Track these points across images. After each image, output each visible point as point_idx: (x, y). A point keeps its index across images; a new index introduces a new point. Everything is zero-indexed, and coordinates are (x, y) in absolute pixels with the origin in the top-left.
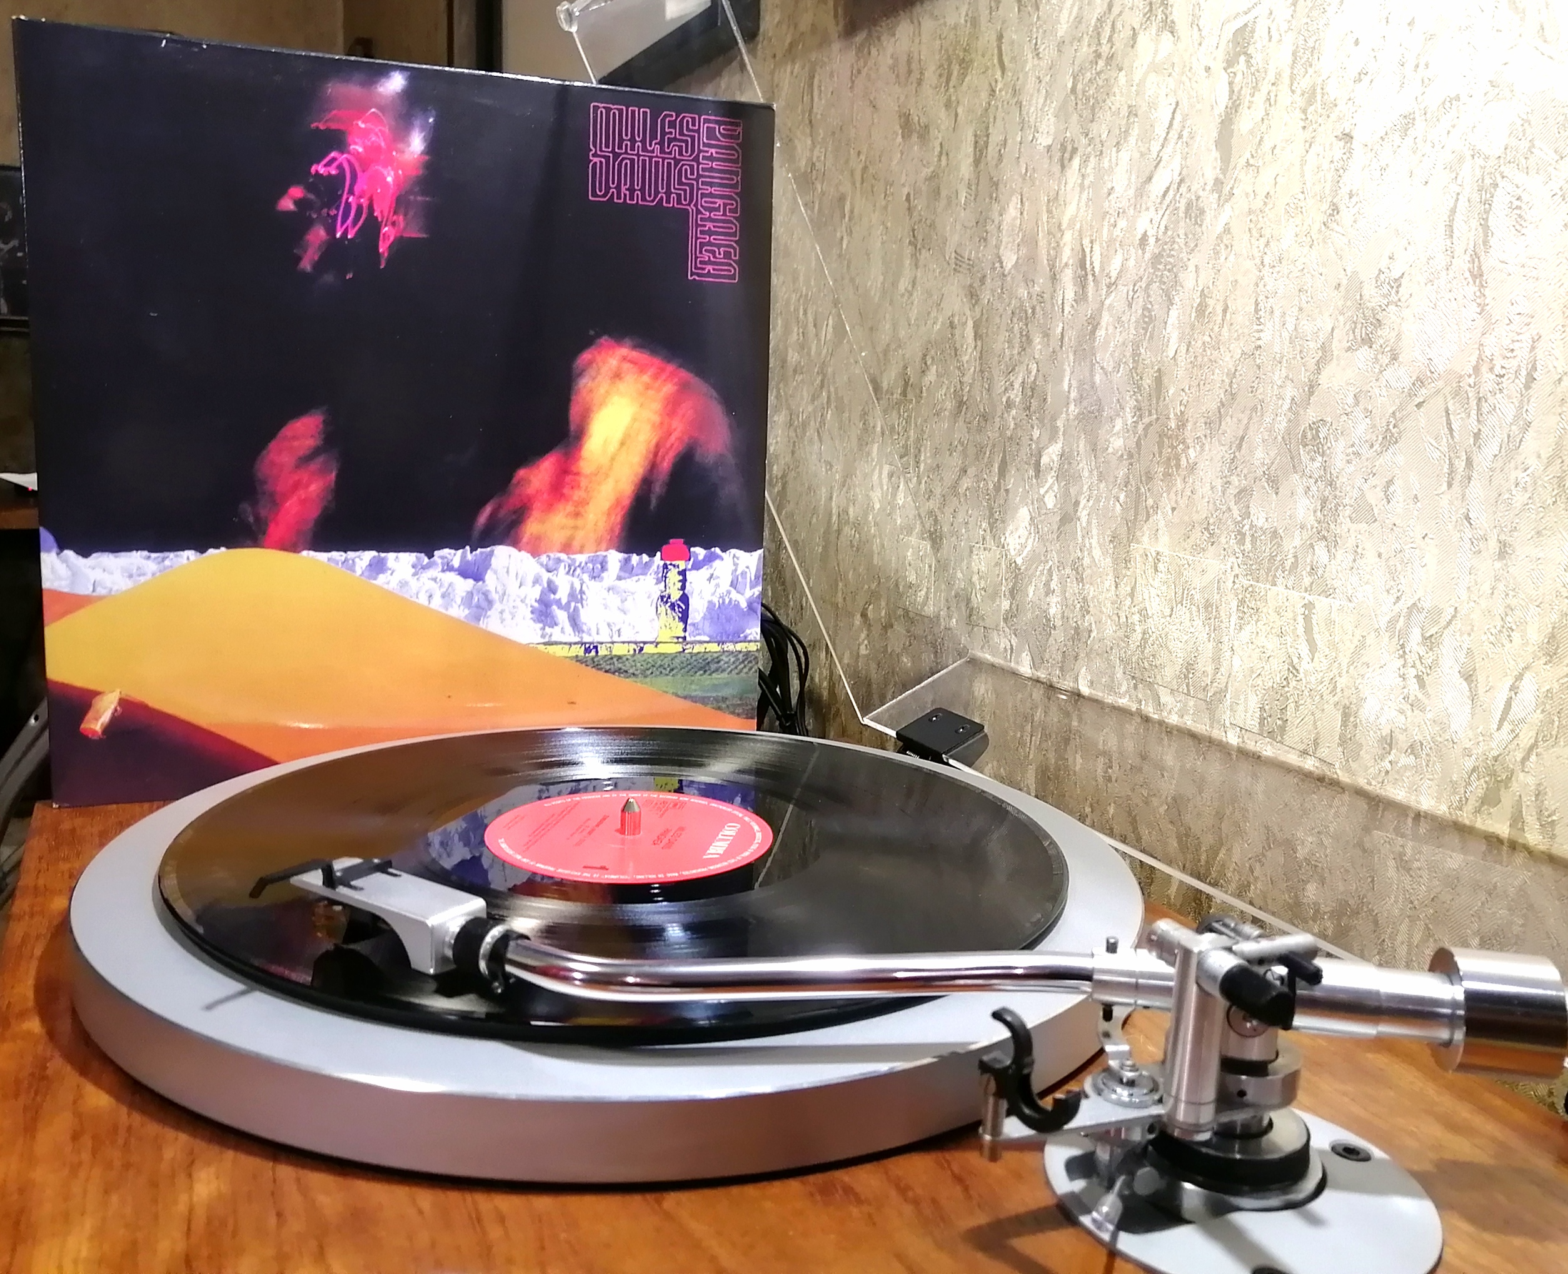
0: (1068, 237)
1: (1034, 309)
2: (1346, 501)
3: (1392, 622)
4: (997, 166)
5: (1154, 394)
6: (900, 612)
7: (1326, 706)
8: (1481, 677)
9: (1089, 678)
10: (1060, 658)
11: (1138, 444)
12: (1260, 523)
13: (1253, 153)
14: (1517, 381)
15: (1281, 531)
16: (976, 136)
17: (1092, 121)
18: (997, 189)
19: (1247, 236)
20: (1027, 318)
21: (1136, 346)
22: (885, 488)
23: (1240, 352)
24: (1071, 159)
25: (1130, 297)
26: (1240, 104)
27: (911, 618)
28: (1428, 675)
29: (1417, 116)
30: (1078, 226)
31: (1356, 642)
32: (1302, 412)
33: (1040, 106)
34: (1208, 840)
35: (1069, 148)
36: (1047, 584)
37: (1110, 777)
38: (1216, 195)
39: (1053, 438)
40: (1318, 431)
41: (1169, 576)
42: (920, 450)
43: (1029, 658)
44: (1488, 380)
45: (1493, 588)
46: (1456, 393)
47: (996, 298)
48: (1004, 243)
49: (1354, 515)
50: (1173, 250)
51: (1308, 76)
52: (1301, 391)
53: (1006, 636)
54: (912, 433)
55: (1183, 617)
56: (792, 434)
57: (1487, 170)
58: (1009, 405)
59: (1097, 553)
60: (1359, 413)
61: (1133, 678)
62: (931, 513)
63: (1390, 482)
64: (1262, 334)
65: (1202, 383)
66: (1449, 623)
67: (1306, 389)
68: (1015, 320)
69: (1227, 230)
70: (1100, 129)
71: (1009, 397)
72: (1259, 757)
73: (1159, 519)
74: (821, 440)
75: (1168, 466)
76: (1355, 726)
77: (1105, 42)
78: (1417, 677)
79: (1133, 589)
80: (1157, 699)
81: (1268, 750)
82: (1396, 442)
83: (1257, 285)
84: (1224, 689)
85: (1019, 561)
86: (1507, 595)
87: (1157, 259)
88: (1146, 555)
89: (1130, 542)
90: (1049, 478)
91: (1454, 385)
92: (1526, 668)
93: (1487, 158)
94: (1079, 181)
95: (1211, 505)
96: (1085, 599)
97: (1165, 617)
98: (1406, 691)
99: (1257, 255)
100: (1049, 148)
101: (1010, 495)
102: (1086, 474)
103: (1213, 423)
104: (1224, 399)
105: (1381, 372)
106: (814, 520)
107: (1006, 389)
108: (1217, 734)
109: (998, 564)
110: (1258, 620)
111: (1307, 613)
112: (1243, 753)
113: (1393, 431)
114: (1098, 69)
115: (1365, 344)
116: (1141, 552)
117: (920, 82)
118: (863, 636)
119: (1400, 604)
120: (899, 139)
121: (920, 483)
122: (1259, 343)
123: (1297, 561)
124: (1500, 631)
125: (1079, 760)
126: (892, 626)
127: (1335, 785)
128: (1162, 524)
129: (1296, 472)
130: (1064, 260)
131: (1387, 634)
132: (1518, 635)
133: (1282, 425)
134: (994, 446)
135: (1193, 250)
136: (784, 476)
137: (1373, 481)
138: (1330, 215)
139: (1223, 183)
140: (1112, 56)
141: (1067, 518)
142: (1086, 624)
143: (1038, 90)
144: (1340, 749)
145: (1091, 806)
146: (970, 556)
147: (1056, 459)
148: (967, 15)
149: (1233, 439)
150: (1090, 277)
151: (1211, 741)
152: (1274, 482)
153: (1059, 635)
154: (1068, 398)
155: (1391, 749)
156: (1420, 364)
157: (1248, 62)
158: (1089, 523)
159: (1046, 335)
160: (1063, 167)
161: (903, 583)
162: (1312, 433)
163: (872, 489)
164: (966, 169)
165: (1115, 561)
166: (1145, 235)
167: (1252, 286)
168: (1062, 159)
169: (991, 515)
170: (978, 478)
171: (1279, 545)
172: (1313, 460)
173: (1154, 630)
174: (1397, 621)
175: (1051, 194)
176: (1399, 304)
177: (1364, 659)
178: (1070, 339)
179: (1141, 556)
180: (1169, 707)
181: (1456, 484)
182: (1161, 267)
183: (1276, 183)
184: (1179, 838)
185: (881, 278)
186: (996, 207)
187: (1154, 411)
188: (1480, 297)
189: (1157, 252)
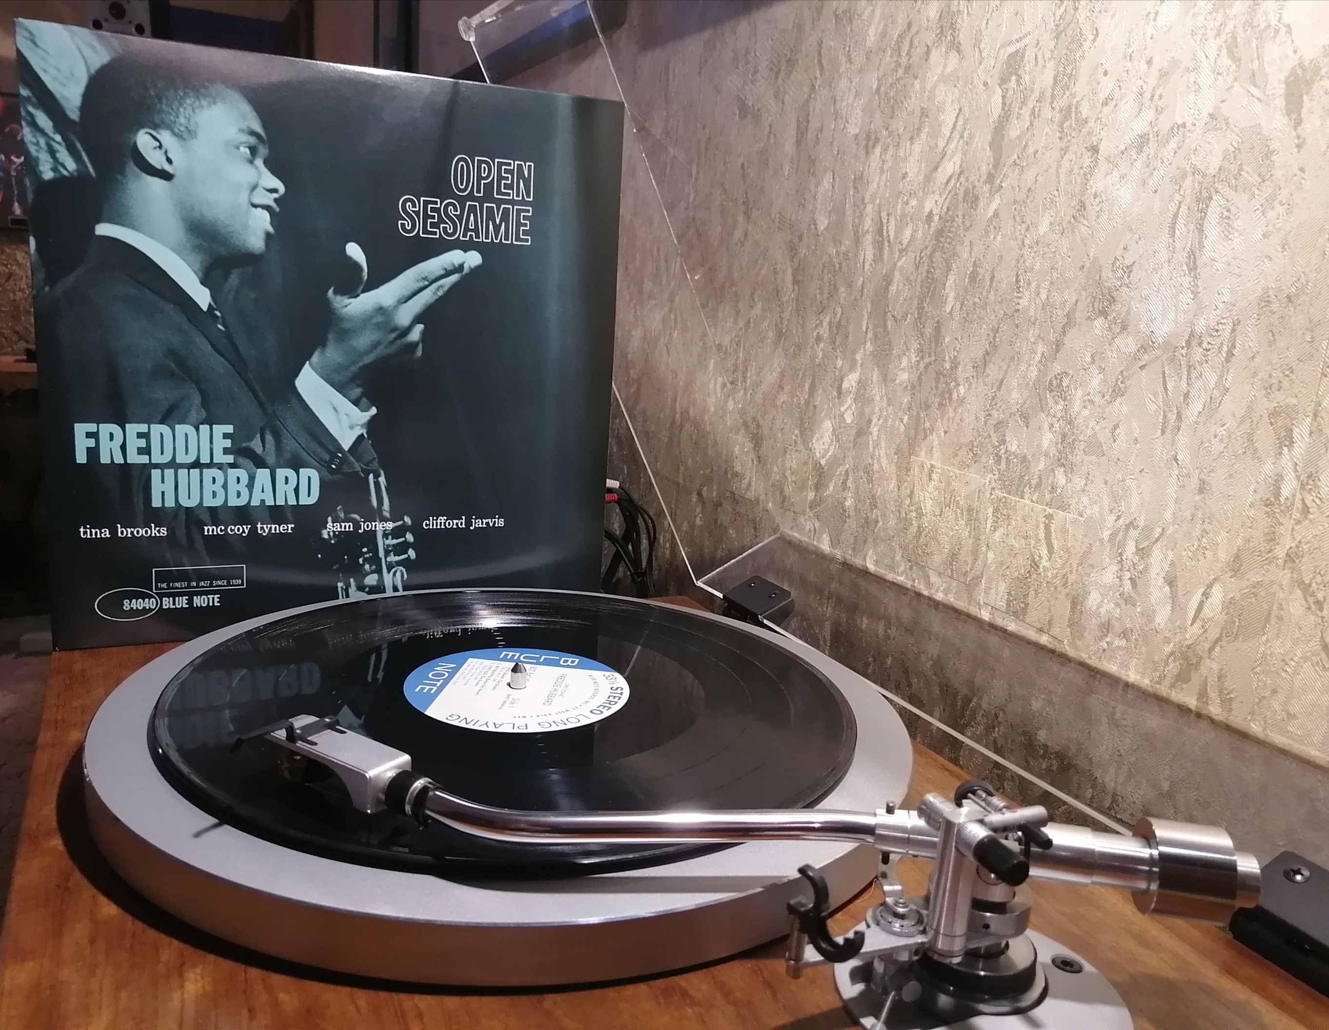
0: (870, 208)
1: (840, 264)
2: (1081, 438)
3: (1113, 536)
4: (814, 146)
5: (933, 340)
6: (728, 494)
7: (1059, 596)
8: (1180, 584)
9: (875, 558)
10: (852, 540)
11: (920, 378)
12: (1013, 449)
13: (1019, 154)
14: (1220, 355)
15: (1029, 457)
16: (798, 121)
17: (892, 118)
18: (814, 166)
19: (1011, 222)
20: (835, 271)
21: (921, 301)
22: (719, 396)
23: (1002, 312)
24: (873, 147)
25: (917, 262)
26: (1010, 115)
27: (735, 499)
28: (1139, 578)
29: (1151, 136)
30: (878, 201)
31: (1084, 547)
32: (1049, 365)
33: (850, 101)
34: (964, 691)
35: (873, 137)
36: (844, 483)
37: (888, 637)
38: (988, 186)
39: (852, 368)
40: (1061, 381)
41: (940, 484)
42: (747, 369)
43: (828, 539)
44: (1197, 353)
45: (1193, 516)
46: (1172, 360)
47: (811, 252)
48: (818, 209)
49: (1087, 449)
50: (953, 226)
51: (1066, 97)
52: (1049, 347)
53: (810, 520)
54: (741, 355)
55: (950, 517)
56: (646, 346)
57: (1205, 185)
58: (819, 339)
59: (884, 462)
60: (1094, 370)
61: (909, 561)
62: (754, 419)
63: (1116, 426)
64: (1021, 301)
65: (971, 336)
66: (1157, 540)
67: (1054, 347)
68: (825, 272)
69: (996, 215)
70: (899, 125)
71: (818, 333)
72: (1006, 630)
73: (934, 439)
74: (669, 355)
75: (943, 398)
76: (1081, 613)
77: (904, 55)
78: (1130, 579)
79: (912, 492)
80: (927, 578)
81: (1012, 626)
82: (1122, 395)
83: (1018, 261)
84: (980, 576)
85: (823, 462)
86: (1204, 521)
87: (939, 233)
88: (923, 467)
89: (910, 455)
90: (849, 400)
91: (1170, 354)
92: (1215, 579)
93: (1204, 176)
94: (880, 165)
95: (975, 431)
96: (874, 497)
97: (935, 516)
98: (1121, 589)
99: (1020, 237)
100: (856, 136)
101: (817, 409)
102: (878, 398)
103: (981, 366)
104: (988, 349)
105: (1113, 339)
106: (662, 416)
107: (816, 326)
108: (973, 610)
109: (806, 463)
110: (1009, 525)
111: (1047, 522)
112: (992, 626)
113: (1121, 386)
114: (898, 76)
115: (1101, 316)
116: (920, 463)
117: (756, 72)
118: (698, 510)
119: (1121, 521)
120: (737, 118)
121: (747, 394)
122: (1018, 307)
123: (1041, 481)
124: (1197, 549)
125: (865, 621)
126: (721, 505)
127: (1063, 659)
128: (936, 443)
129: (1043, 412)
130: (866, 228)
131: (1109, 544)
132: (1211, 553)
133: (1034, 373)
134: (806, 371)
135: (968, 229)
136: (639, 381)
137: (1103, 423)
138: (1078, 210)
139: (994, 177)
140: (910, 66)
141: (862, 431)
142: (874, 516)
143: (850, 89)
144: (1068, 630)
145: (873, 657)
146: (785, 456)
147: (854, 385)
148: (794, 22)
149: (995, 381)
150: (886, 243)
151: (968, 616)
152: (1026, 418)
153: (852, 524)
154: (866, 337)
155: (1108, 632)
156: (1144, 335)
157: (1018, 81)
158: (878, 436)
159: (850, 286)
160: (867, 153)
161: (731, 472)
162: (1057, 382)
163: (709, 396)
164: (789, 147)
165: (899, 468)
166: (931, 212)
167: (1014, 261)
168: (867, 146)
169: (802, 424)
170: (792, 394)
171: (1028, 468)
172: (1057, 403)
173: (927, 525)
174: (1117, 535)
175: (857, 174)
176: (1130, 286)
177: (1090, 562)
178: (868, 291)
179: (919, 467)
180: (937, 586)
181: (1168, 432)
182: (942, 240)
183: (1036, 181)
184: (941, 687)
185: (719, 229)
186: (812, 180)
187: (933, 354)
188: (1194, 287)
189: (940, 227)
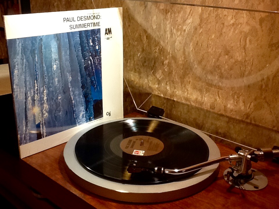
0: (168, 26)
1: (161, 37)
7: (222, 106)
8: (246, 103)
9: (176, 98)
11: (185, 62)
12: (209, 78)
13: (206, 21)
14: (251, 64)
15: (213, 80)
18: (150, 13)
19: (205, 34)
20: (159, 38)
21: (184, 47)
23: (205, 52)
25: (182, 39)
26: (203, 13)
28: (238, 102)
29: (235, 24)
32: (216, 63)
34: (201, 124)
35: (168, 11)
36: (166, 84)
37: (181, 115)
38: (199, 27)
39: (166, 59)
41: (192, 85)
43: (163, 95)
45: (247, 91)
47: (151, 33)
48: (153, 23)
52: (216, 60)
53: (158, 91)
57: (246, 35)
59: (177, 80)
61: (186, 100)
62: (138, 68)
64: (209, 50)
69: (202, 32)
70: (174, 9)
71: (155, 51)
72: (210, 111)
73: (190, 75)
76: (226, 108)
78: (236, 102)
79: (185, 86)
80: (190, 102)
82: (232, 70)
83: (208, 42)
84: (203, 102)
85: (160, 79)
87: (188, 34)
89: (184, 78)
90: (166, 66)
91: (241, 63)
92: (252, 102)
93: (246, 33)
94: (170, 17)
95: (200, 74)
96: (175, 87)
98: (234, 104)
100: (163, 9)
101: (157, 68)
102: (174, 66)
104: (202, 59)
105: (230, 59)
107: (155, 49)
109: (155, 79)
110: (209, 92)
111: (218, 92)
115: (227, 55)
116: (186, 80)
125: (175, 112)
129: (216, 72)
130: (168, 30)
131: (231, 96)
132: (251, 97)
133: (213, 64)
134: (152, 59)
137: (229, 74)
139: (201, 25)
141: (170, 73)
142: (175, 91)
144: (224, 111)
147: (167, 63)
149: (204, 65)
150: (173, 34)
152: (212, 73)
153: (169, 92)
154: (169, 53)
155: (232, 111)
156: (236, 59)
158: (175, 74)
159: (164, 42)
160: (166, 13)
162: (218, 66)
165: (181, 81)
166: (185, 29)
170: (149, 64)
171: (213, 82)
174: (233, 94)
176: (232, 50)
178: (169, 44)
180: (192, 103)
181: (242, 77)
183: (211, 27)
188: (245, 52)
